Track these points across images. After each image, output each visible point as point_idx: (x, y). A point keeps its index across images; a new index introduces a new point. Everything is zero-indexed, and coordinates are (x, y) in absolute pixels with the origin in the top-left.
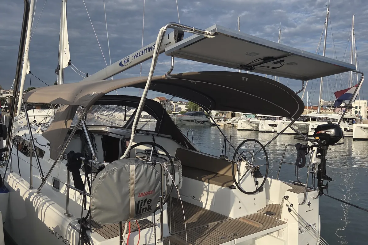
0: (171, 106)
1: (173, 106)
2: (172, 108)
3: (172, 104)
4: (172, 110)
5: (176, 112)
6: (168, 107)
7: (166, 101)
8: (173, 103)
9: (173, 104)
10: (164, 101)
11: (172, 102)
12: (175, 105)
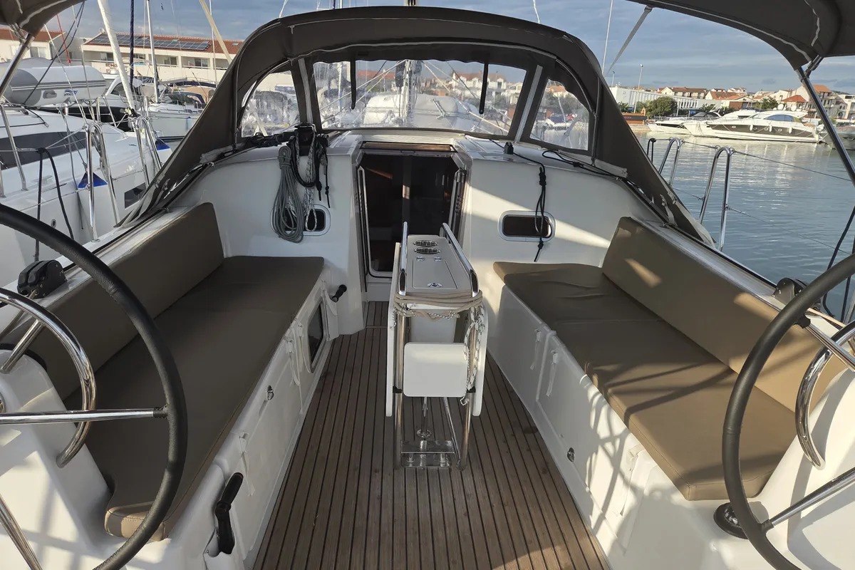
0: (838, 106)
1: (843, 105)
2: (842, 110)
3: (843, 102)
4: (840, 115)
5: (848, 121)
6: (830, 108)
7: (826, 94)
8: (847, 97)
9: (846, 101)
10: (822, 94)
11: (843, 97)
12: (849, 104)
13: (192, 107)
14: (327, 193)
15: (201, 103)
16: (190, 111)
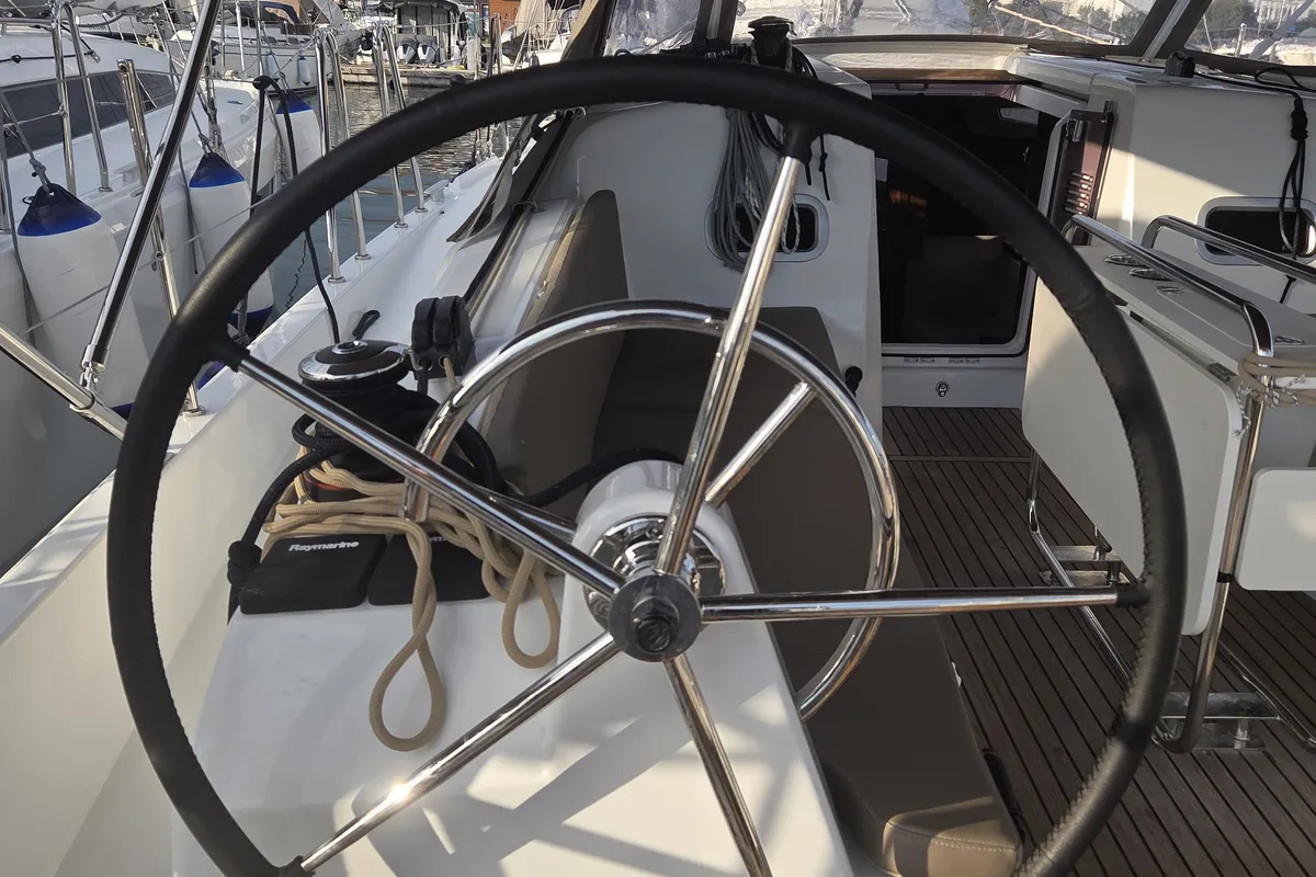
13: (275, 32)
14: (822, 169)
15: (292, 23)
16: (272, 40)
